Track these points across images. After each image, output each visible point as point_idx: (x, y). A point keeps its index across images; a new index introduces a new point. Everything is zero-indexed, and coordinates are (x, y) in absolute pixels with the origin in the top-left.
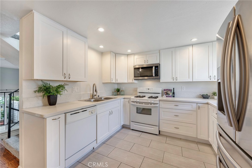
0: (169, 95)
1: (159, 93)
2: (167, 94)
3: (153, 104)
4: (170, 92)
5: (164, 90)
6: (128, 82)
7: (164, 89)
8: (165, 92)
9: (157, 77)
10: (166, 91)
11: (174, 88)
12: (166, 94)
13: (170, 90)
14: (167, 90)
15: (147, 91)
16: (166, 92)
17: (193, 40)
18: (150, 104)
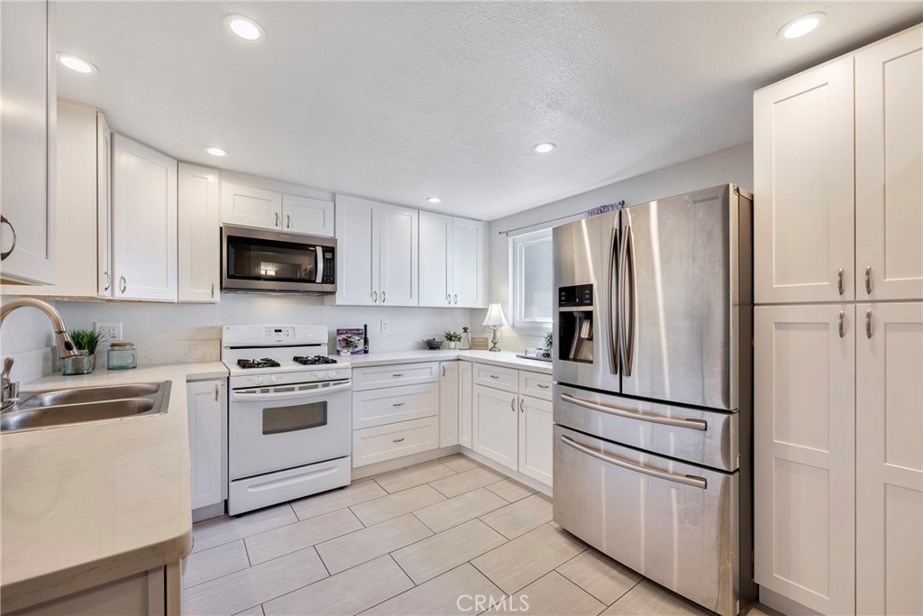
0: (356, 347)
1: (319, 345)
2: (347, 343)
3: (335, 384)
4: (357, 338)
5: (339, 332)
6: (183, 298)
7: (338, 330)
8: (341, 338)
9: (328, 287)
10: (344, 336)
11: (366, 326)
12: (344, 344)
13: (357, 332)
14: (348, 331)
15: (273, 339)
16: (345, 340)
17: (431, 200)
18: (324, 386)
